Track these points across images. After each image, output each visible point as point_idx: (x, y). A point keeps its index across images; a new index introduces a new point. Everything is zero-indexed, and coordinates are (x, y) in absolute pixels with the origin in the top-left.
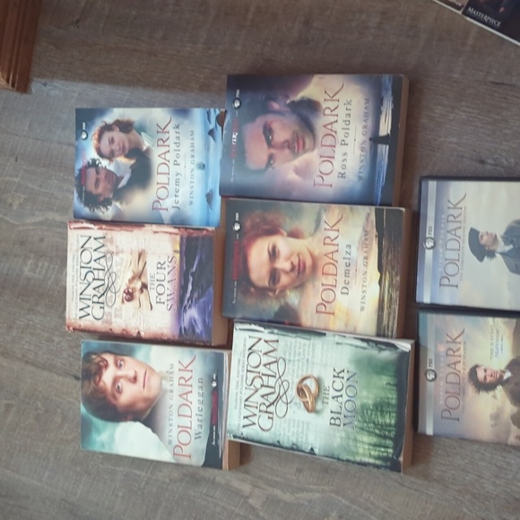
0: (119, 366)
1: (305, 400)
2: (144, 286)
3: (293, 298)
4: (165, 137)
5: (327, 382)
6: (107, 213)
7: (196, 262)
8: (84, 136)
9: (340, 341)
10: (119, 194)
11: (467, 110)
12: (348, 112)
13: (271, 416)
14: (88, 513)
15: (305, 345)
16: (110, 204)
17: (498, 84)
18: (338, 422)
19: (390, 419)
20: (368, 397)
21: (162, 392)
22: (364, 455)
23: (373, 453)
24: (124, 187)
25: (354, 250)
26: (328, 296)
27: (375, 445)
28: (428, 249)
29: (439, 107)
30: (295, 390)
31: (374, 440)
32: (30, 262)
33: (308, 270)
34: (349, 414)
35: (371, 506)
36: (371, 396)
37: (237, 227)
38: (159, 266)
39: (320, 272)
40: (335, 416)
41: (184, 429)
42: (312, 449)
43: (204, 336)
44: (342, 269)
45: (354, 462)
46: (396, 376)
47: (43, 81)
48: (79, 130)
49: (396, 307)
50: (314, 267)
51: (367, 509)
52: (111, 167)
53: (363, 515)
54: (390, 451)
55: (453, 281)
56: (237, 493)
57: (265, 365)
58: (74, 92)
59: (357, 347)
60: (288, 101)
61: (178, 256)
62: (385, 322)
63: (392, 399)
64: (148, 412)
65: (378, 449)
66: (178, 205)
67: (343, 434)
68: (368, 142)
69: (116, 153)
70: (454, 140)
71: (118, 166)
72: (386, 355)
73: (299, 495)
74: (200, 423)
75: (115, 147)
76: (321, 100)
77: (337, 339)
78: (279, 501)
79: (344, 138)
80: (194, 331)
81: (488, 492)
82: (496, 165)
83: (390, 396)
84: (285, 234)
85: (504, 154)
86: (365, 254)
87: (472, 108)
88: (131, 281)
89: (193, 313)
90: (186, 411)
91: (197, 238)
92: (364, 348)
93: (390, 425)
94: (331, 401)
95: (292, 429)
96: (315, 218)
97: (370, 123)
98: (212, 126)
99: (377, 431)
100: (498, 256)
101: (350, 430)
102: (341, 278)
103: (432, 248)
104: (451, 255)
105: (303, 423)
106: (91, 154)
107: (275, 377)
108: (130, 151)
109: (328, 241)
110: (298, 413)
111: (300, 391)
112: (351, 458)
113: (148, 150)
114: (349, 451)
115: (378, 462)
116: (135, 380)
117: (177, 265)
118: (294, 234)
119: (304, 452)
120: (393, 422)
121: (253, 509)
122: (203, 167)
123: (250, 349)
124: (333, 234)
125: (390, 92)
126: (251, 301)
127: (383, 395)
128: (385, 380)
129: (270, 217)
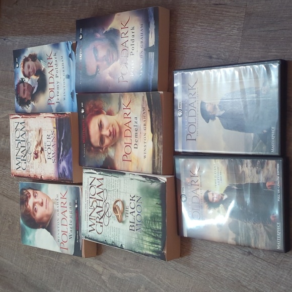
0: (35, 197)
1: (117, 215)
2: (42, 149)
3: (111, 152)
4: (50, 61)
5: (127, 204)
6: (29, 109)
7: (64, 134)
8: (17, 66)
9: (132, 178)
10: (34, 97)
11: (201, 24)
12: (133, 34)
13: (102, 225)
14: (32, 281)
15: (116, 181)
16: (30, 104)
17: (217, 4)
18: (133, 228)
19: (159, 227)
20: (147, 212)
21: (54, 211)
22: (147, 249)
23: (151, 248)
24: (35, 93)
25: (138, 120)
26: (128, 150)
27: (152, 243)
28: (180, 117)
29: (186, 25)
30: (112, 209)
31: (151, 239)
32: (3, 139)
33: (117, 135)
34: (139, 223)
35: (161, 283)
36: (149, 212)
37: (83, 111)
38: (48, 137)
39: (123, 136)
40: (132, 224)
41: (64, 233)
42: (122, 245)
43: (69, 177)
44: (133, 133)
45: (142, 254)
46: (160, 199)
47: (4, 38)
48: (15, 63)
49: (161, 155)
50: (120, 132)
51: (159, 284)
52: (29, 82)
53: (157, 288)
54: (160, 246)
55: (194, 136)
56: (96, 272)
57: (98, 194)
58: (17, 41)
59: (141, 181)
60: (104, 32)
61: (55, 130)
62: (156, 165)
63: (159, 213)
64: (49, 223)
65: (154, 245)
66: (58, 101)
67: (136, 236)
68: (144, 51)
69: (31, 74)
70: (195, 45)
71: (32, 81)
72: (155, 185)
73: (126, 274)
74: (71, 229)
75: (30, 70)
76: (120, 29)
77: (131, 176)
78: (116, 277)
79: (132, 51)
80: (65, 174)
81: (222, 276)
82: (218, 58)
83: (158, 211)
84: (105, 113)
85: (222, 50)
86: (144, 123)
87: (204, 23)
88: (36, 146)
89: (64, 164)
90: (64, 222)
91: (63, 119)
92: (144, 182)
93: (159, 230)
94: (129, 215)
95: (112, 233)
96: (118, 102)
97: (144, 40)
98: (70, 52)
99: (153, 234)
100: (217, 118)
101: (140, 233)
102: (133, 138)
103: (182, 116)
104: (192, 120)
105: (117, 228)
106: (21, 76)
107: (102, 201)
108: (37, 71)
109: (126, 116)
110: (114, 223)
111: (115, 209)
112: (141, 251)
113: (44, 70)
114: (139, 247)
115: (154, 254)
116: (42, 204)
117: (55, 136)
118: (110, 113)
119: (118, 247)
120: (160, 228)
121: (104, 282)
122: (68, 77)
123: (90, 184)
124: (127, 111)
125: (153, 18)
126: (92, 155)
127: (155, 211)
128: (155, 201)
129: (97, 103)
